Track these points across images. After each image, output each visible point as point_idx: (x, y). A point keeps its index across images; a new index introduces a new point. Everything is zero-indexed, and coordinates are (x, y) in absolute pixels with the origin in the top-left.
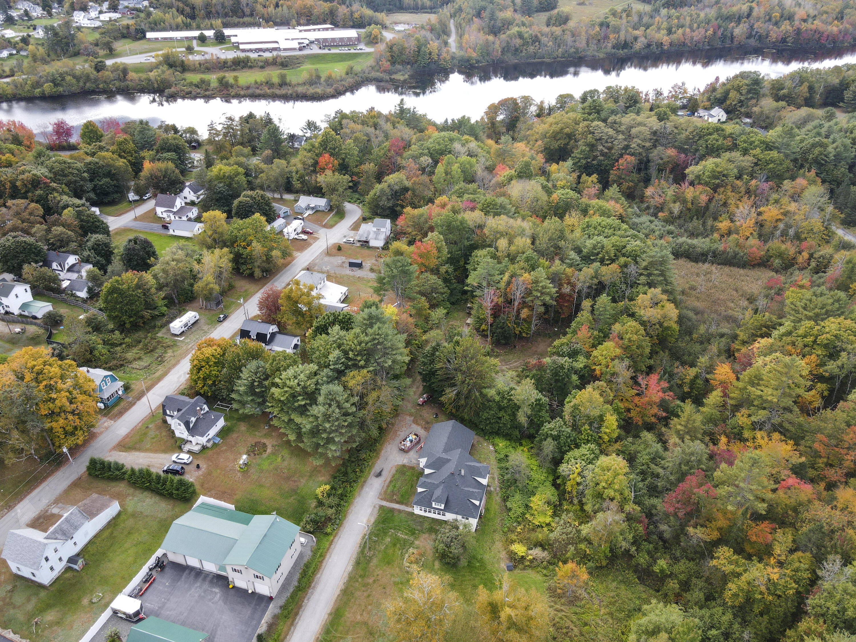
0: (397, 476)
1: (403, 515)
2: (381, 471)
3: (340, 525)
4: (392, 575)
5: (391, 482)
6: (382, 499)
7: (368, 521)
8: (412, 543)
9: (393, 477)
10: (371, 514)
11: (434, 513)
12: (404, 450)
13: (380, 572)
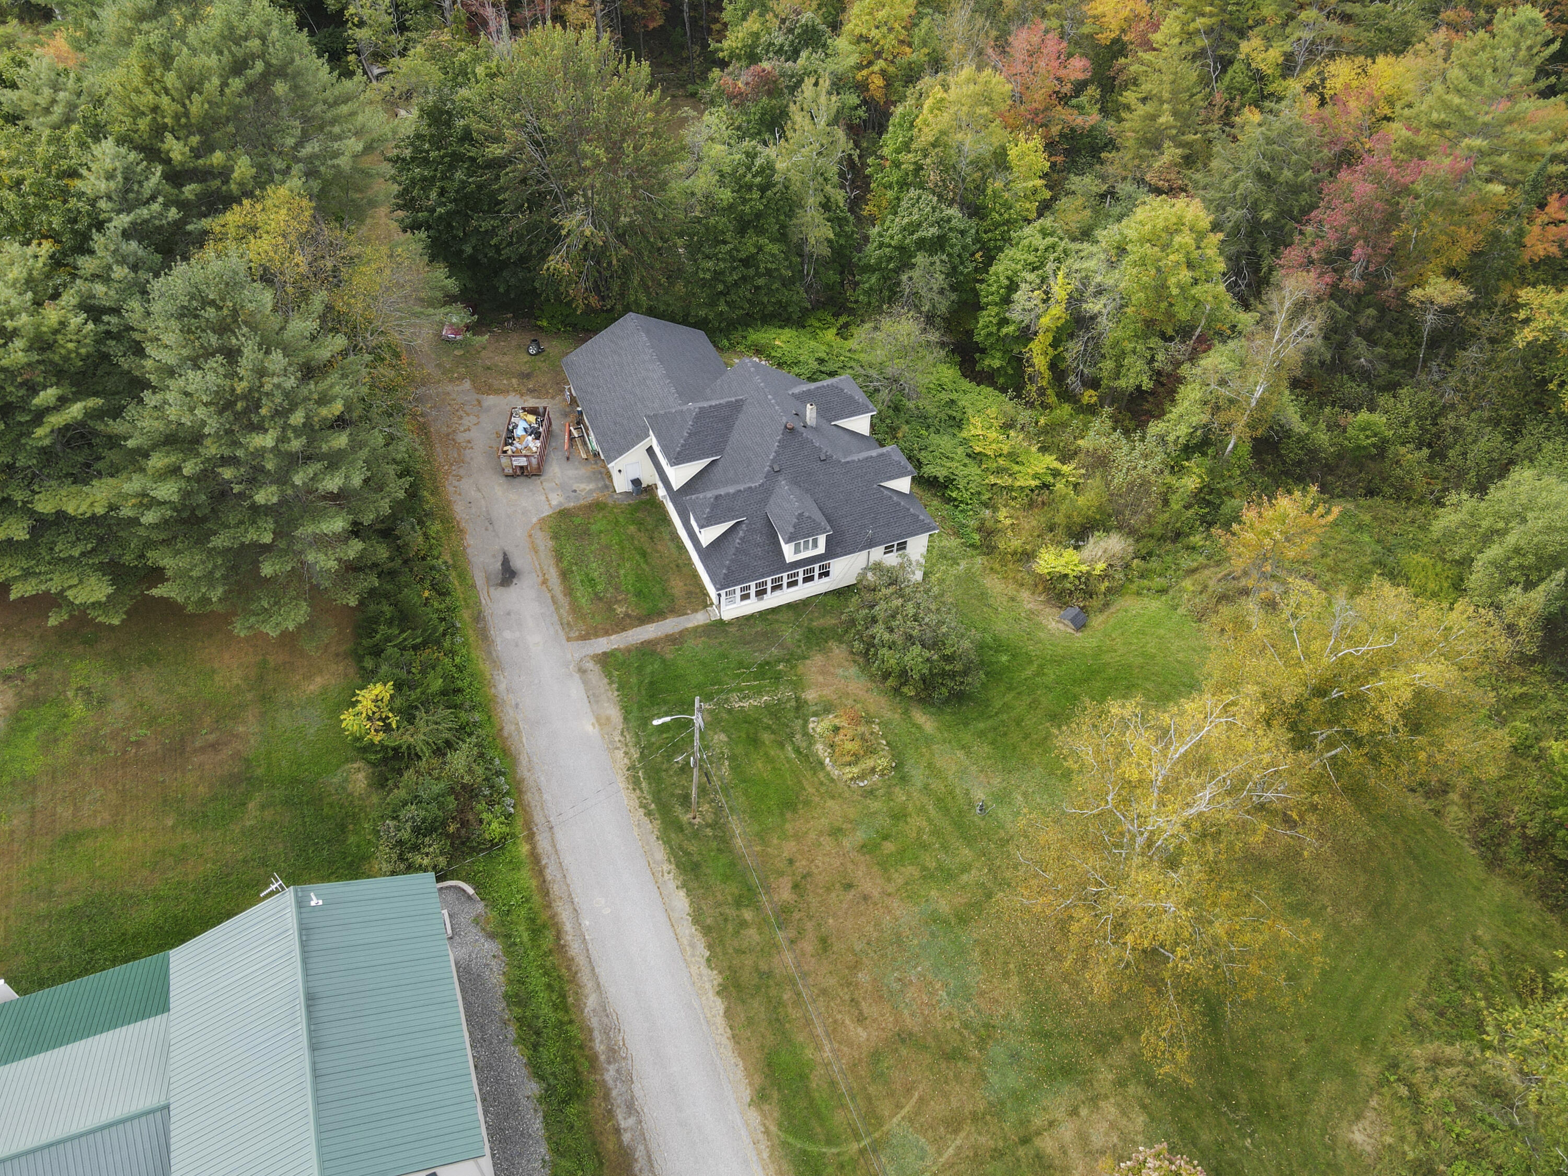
0: (569, 550)
1: (694, 645)
2: (506, 562)
3: (518, 788)
4: (836, 832)
5: (565, 575)
6: (585, 637)
7: (602, 722)
8: (800, 705)
9: (559, 557)
10: (593, 698)
11: (792, 584)
12: (523, 473)
13: (789, 848)
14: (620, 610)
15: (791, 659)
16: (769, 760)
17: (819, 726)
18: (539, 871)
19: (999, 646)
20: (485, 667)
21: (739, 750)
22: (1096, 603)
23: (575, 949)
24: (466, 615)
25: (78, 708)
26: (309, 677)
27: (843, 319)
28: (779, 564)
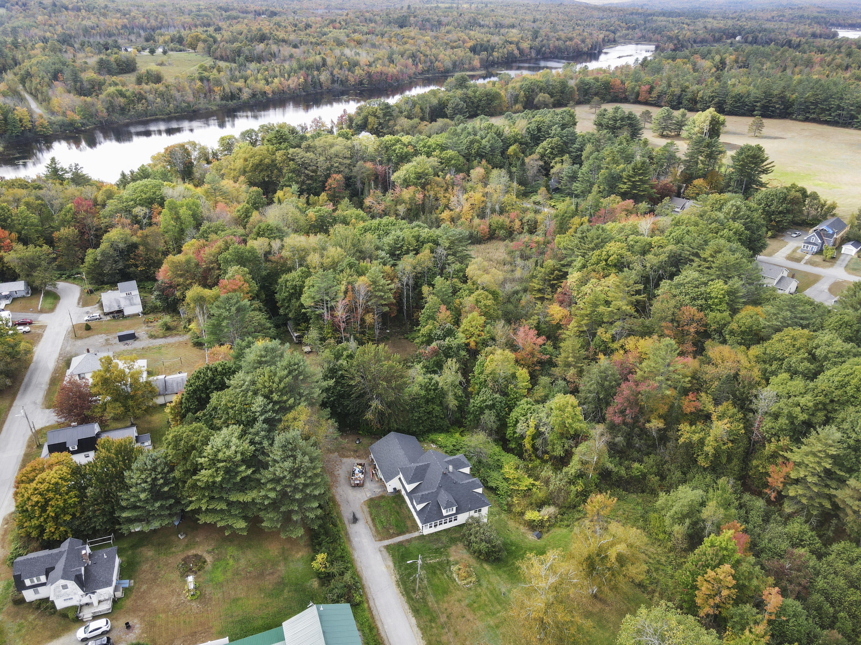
0: (374, 512)
1: (415, 543)
2: (354, 515)
3: (363, 587)
4: (459, 601)
5: (373, 520)
6: (380, 540)
7: (387, 567)
8: (448, 562)
9: (371, 514)
10: (384, 559)
11: (445, 523)
12: (358, 486)
13: (446, 605)
14: (391, 531)
15: (445, 547)
16: (439, 579)
17: (454, 568)
18: (371, 612)
19: (512, 544)
20: (350, 549)
21: (430, 576)
22: (545, 530)
23: (383, 634)
24: (343, 533)
25: (231, 562)
26: (297, 552)
27: (462, 429)
28: (441, 516)
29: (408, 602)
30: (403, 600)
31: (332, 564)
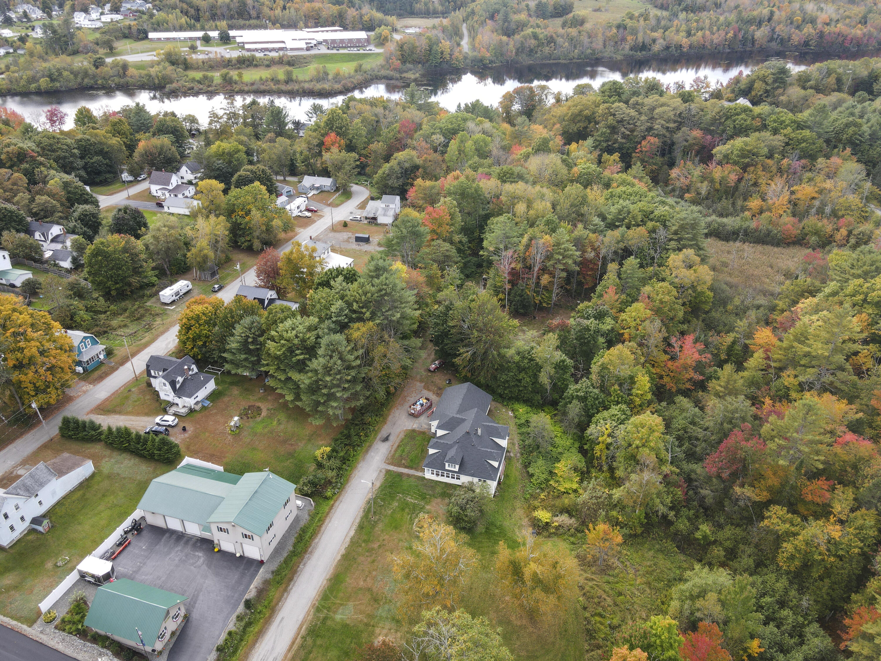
0: (405, 441)
1: (412, 480)
2: (388, 436)
5: (399, 446)
6: (389, 464)
7: (374, 485)
8: (423, 508)
9: (401, 441)
10: (377, 479)
12: (412, 415)
14: (403, 462)
15: (432, 496)
16: (402, 516)
17: (422, 515)
18: (331, 509)
20: (360, 458)
21: (398, 509)
23: (323, 529)
24: (367, 444)
28: (443, 468)
29: (362, 518)
30: (361, 514)
31: (329, 459)
